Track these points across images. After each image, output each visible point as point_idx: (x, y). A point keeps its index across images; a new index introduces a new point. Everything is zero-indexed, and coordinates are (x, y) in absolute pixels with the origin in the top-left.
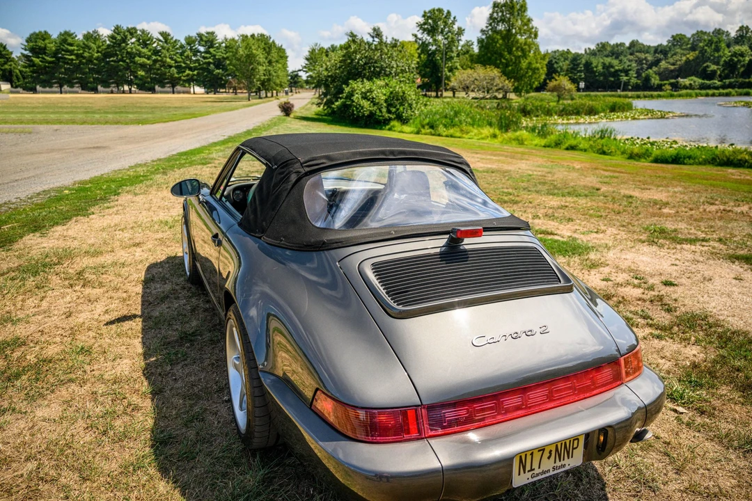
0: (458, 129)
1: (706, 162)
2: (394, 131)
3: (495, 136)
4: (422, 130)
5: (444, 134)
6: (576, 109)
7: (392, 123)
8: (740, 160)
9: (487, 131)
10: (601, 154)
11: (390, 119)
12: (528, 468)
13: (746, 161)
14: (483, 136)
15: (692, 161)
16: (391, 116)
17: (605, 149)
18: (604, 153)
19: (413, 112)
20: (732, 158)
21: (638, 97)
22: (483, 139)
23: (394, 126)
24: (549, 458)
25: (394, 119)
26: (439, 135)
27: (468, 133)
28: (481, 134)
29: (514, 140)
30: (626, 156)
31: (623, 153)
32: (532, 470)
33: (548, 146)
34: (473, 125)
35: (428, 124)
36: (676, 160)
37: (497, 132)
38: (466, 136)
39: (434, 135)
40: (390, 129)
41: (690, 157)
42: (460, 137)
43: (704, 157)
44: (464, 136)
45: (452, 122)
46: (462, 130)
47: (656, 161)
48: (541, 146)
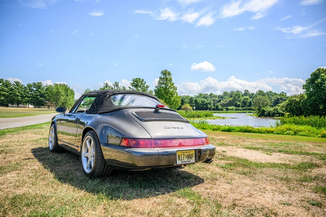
1: (239, 131)
6: (193, 115)
8: (250, 130)
10: (203, 129)
12: (181, 159)
13: (251, 131)
15: (234, 131)
17: (204, 127)
18: (204, 129)
20: (247, 129)
21: (215, 113)
24: (186, 157)
30: (212, 130)
31: (211, 129)
32: (181, 160)
36: (229, 130)
41: (233, 130)
43: (238, 129)
47: (222, 131)
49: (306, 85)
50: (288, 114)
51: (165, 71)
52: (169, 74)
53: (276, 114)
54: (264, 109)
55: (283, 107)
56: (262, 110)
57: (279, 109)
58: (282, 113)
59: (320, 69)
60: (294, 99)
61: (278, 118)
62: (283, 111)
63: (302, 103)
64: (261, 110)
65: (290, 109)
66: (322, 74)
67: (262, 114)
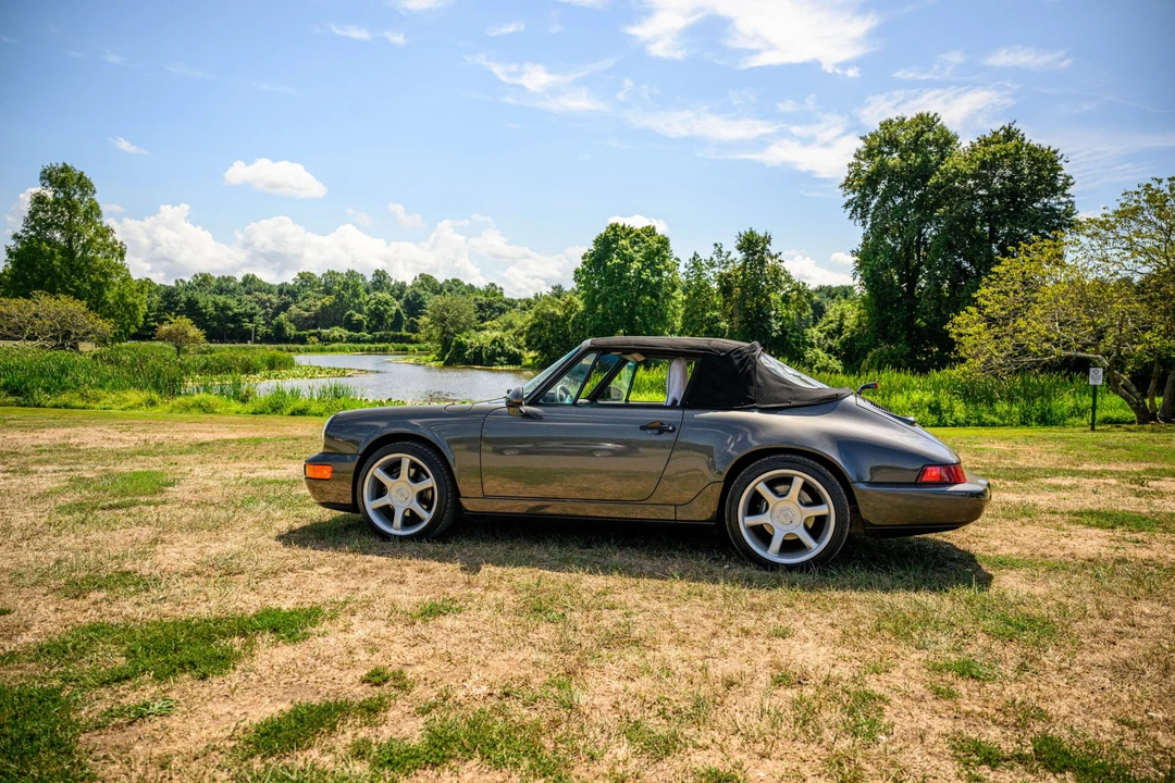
0: (77, 395)
3: (152, 403)
5: (49, 403)
9: (134, 396)
14: (131, 403)
22: (132, 408)
26: (38, 406)
27: (98, 400)
28: (125, 400)
29: (194, 406)
33: (261, 413)
34: (101, 387)
35: (6, 388)
37: (155, 396)
38: (97, 406)
39: (25, 406)
42: (84, 408)
44: (92, 405)
45: (60, 382)
46: (83, 396)
48: (248, 413)
49: (583, 271)
50: (532, 354)
51: (63, 171)
52: (84, 184)
53: (500, 355)
54: (463, 339)
55: (521, 335)
56: (457, 342)
57: (506, 339)
58: (515, 352)
59: (617, 225)
60: (552, 311)
61: (505, 368)
62: (519, 347)
63: (573, 322)
64: (453, 344)
65: (540, 340)
66: (623, 242)
67: (456, 356)
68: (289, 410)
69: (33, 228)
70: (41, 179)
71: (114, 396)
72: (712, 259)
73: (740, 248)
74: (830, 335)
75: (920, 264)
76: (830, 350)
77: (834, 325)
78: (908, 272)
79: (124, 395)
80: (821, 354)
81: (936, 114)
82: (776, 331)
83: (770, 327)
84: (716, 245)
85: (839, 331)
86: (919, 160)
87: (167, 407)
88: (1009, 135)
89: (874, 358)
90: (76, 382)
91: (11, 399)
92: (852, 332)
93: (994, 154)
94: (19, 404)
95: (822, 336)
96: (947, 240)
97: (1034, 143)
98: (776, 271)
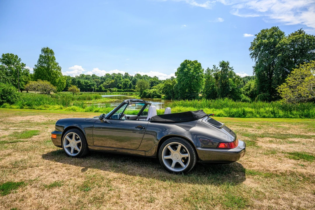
0: (43, 106)
2: (6, 108)
3: (61, 108)
4: (24, 107)
5: (36, 108)
7: (4, 104)
9: (57, 106)
11: (3, 102)
14: (56, 108)
16: (4, 101)
19: (16, 99)
22: (56, 110)
23: (6, 106)
25: (6, 102)
26: (34, 109)
27: (48, 108)
28: (55, 107)
29: (71, 109)
33: (87, 111)
34: (49, 104)
35: (26, 104)
37: (62, 106)
38: (48, 109)
39: (31, 109)
40: (3, 107)
42: (45, 110)
44: (47, 109)
45: (40, 103)
46: (45, 107)
48: (84, 111)
49: (177, 73)
50: (164, 95)
51: (47, 49)
52: (52, 52)
53: (155, 95)
54: (146, 91)
55: (161, 90)
57: (157, 91)
58: (159, 95)
59: (187, 60)
60: (169, 84)
62: (160, 93)
63: (175, 87)
64: (143, 93)
65: (166, 91)
66: (188, 65)
67: (144, 96)
68: (94, 111)
69: (39, 63)
70: (42, 51)
71: (52, 106)
72: (213, 69)
73: (220, 66)
74: (247, 90)
75: (273, 70)
76: (247, 95)
77: (248, 88)
78: (270, 72)
79: (55, 106)
80: (244, 96)
81: (277, 27)
82: (231, 89)
83: (229, 88)
84: (214, 65)
85: (249, 89)
86: (273, 40)
87: (65, 110)
88: (300, 32)
89: (259, 97)
90: (43, 102)
91: (28, 107)
92: (253, 90)
93: (296, 38)
94: (29, 108)
95: (244, 90)
96: (281, 63)
97: (308, 34)
98: (231, 72)
